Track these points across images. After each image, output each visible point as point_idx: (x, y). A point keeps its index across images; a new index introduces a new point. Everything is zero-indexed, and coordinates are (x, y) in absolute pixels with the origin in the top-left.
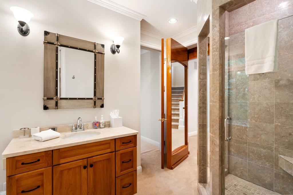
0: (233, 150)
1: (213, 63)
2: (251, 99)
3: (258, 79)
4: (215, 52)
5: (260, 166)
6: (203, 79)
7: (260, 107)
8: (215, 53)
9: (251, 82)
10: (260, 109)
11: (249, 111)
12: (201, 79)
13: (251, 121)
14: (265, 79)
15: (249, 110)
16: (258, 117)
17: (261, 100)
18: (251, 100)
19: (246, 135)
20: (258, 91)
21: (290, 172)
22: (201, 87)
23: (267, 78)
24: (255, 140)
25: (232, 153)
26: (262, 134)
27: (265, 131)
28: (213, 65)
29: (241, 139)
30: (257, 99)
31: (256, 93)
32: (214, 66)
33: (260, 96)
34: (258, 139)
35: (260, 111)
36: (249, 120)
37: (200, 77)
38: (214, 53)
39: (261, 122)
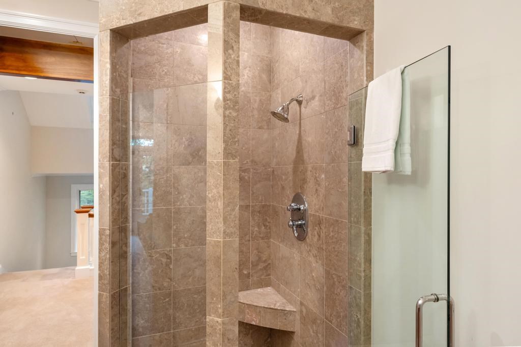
0: (142, 322)
1: (224, 135)
2: (177, 202)
3: (189, 164)
4: (231, 111)
5: (193, 329)
6: (119, 161)
7: (193, 217)
8: (230, 113)
9: (177, 167)
10: (193, 220)
11: (175, 227)
12: (116, 160)
13: (179, 246)
14: (200, 165)
15: (174, 225)
16: (190, 236)
17: (194, 204)
18: (179, 204)
19: (169, 279)
20: (190, 186)
21: (241, 317)
22: (115, 183)
23: (202, 162)
24: (185, 283)
25: (141, 330)
26: (196, 268)
27: (200, 260)
28: (224, 141)
29: (160, 289)
30: (188, 201)
31: (186, 189)
32: (227, 145)
33: (193, 196)
34: (190, 280)
35: (193, 223)
36: (174, 245)
37: (112, 153)
38: (227, 112)
39: (194, 245)
